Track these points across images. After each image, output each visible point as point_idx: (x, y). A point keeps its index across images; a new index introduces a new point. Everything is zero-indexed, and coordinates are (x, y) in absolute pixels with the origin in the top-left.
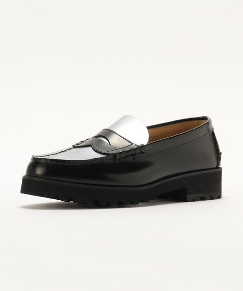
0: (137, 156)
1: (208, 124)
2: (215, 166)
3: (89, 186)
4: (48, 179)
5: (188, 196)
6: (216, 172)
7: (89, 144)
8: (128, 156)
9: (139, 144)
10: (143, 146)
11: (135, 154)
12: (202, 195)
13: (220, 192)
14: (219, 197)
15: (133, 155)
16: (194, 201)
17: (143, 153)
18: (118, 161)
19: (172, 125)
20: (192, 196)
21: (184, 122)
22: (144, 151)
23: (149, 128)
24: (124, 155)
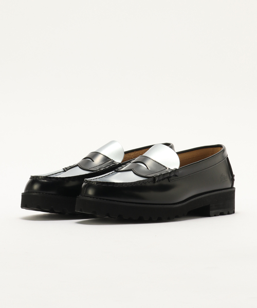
0: (171, 179)
1: (224, 151)
2: (230, 186)
3: (134, 205)
4: (100, 199)
5: (211, 212)
6: (231, 192)
7: (130, 168)
8: (164, 179)
9: (172, 168)
10: (176, 169)
11: (170, 177)
12: (221, 211)
13: (234, 208)
14: (234, 212)
15: (168, 178)
16: (215, 216)
17: (176, 176)
18: (156, 184)
19: (192, 152)
20: (214, 211)
21: (201, 150)
22: (177, 174)
23: (178, 153)
24: (161, 178)
